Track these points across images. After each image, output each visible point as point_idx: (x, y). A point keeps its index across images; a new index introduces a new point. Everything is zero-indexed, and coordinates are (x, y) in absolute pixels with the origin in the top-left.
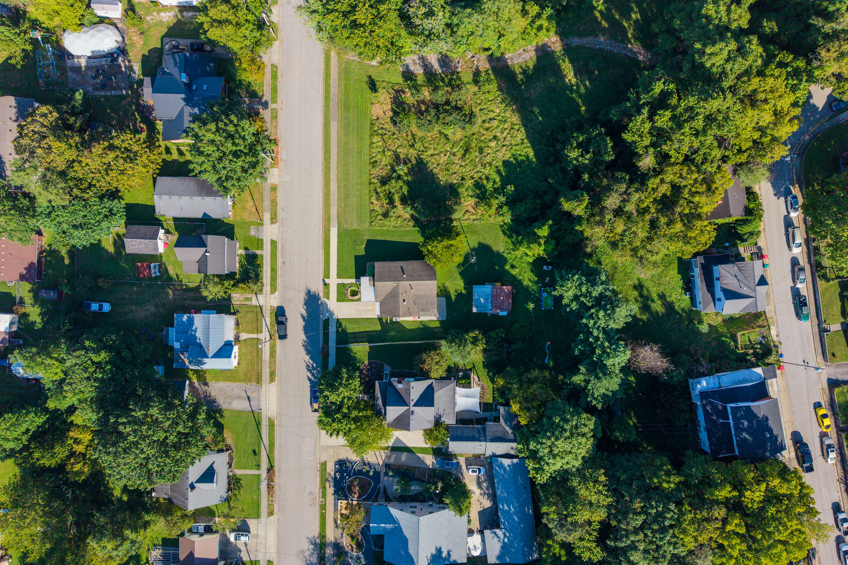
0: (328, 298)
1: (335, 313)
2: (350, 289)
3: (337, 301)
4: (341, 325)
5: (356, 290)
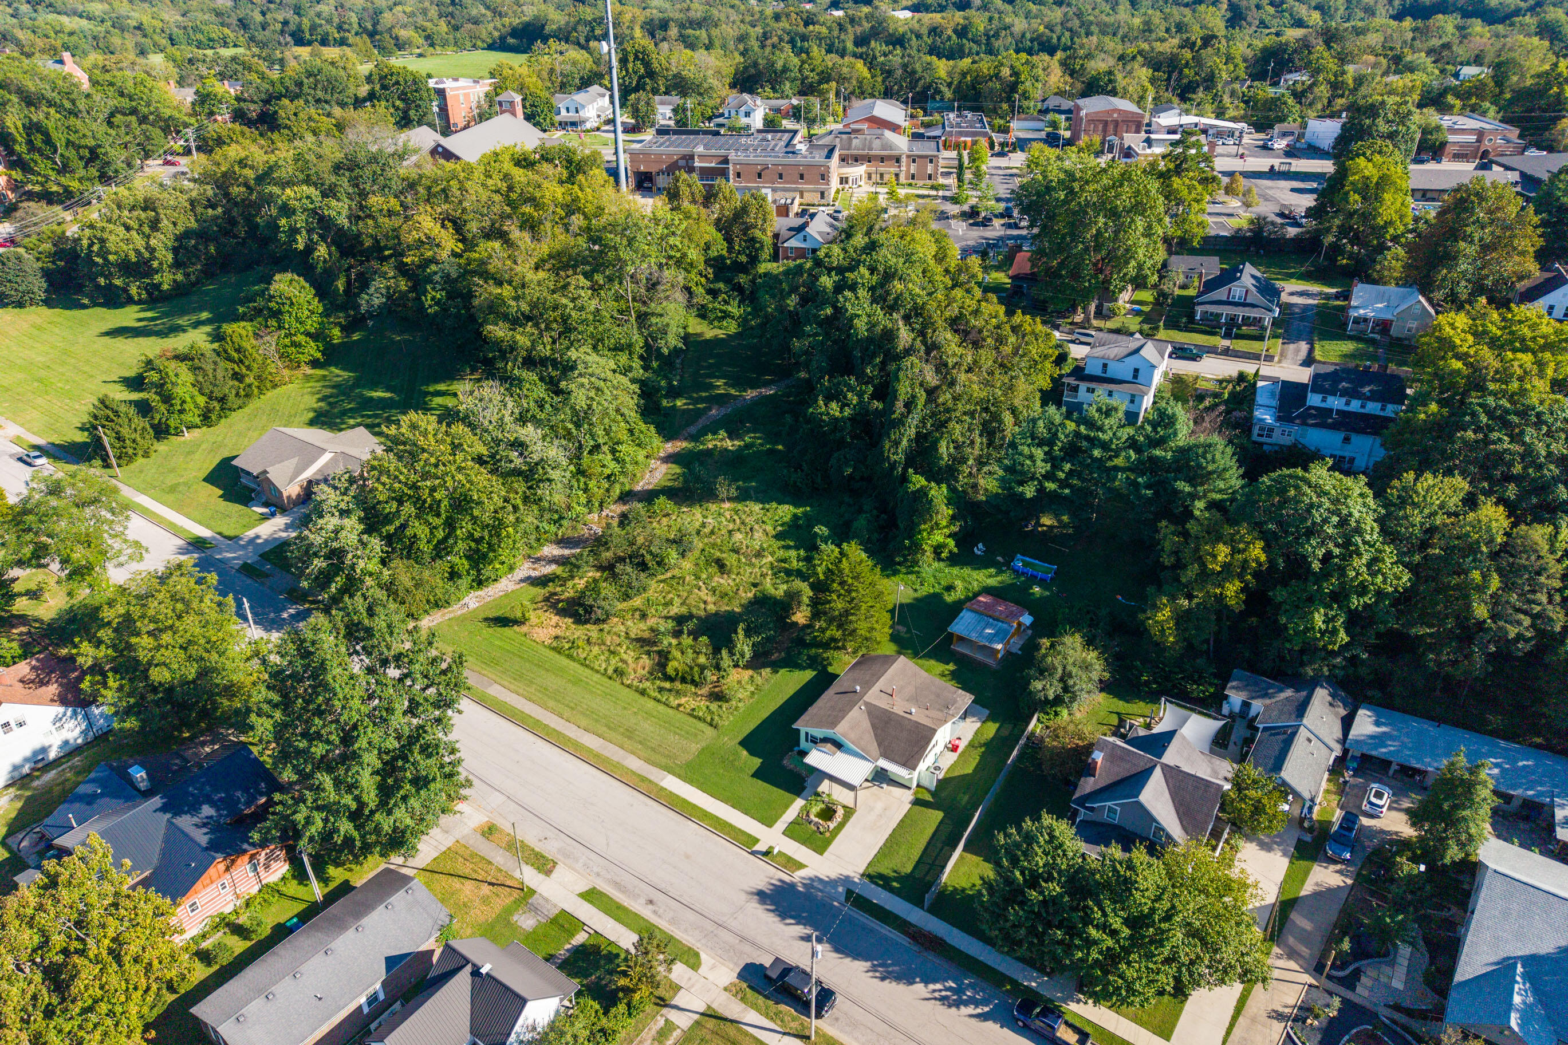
0: (801, 866)
1: (846, 873)
2: (812, 817)
3: (821, 854)
4: (881, 876)
5: (823, 806)
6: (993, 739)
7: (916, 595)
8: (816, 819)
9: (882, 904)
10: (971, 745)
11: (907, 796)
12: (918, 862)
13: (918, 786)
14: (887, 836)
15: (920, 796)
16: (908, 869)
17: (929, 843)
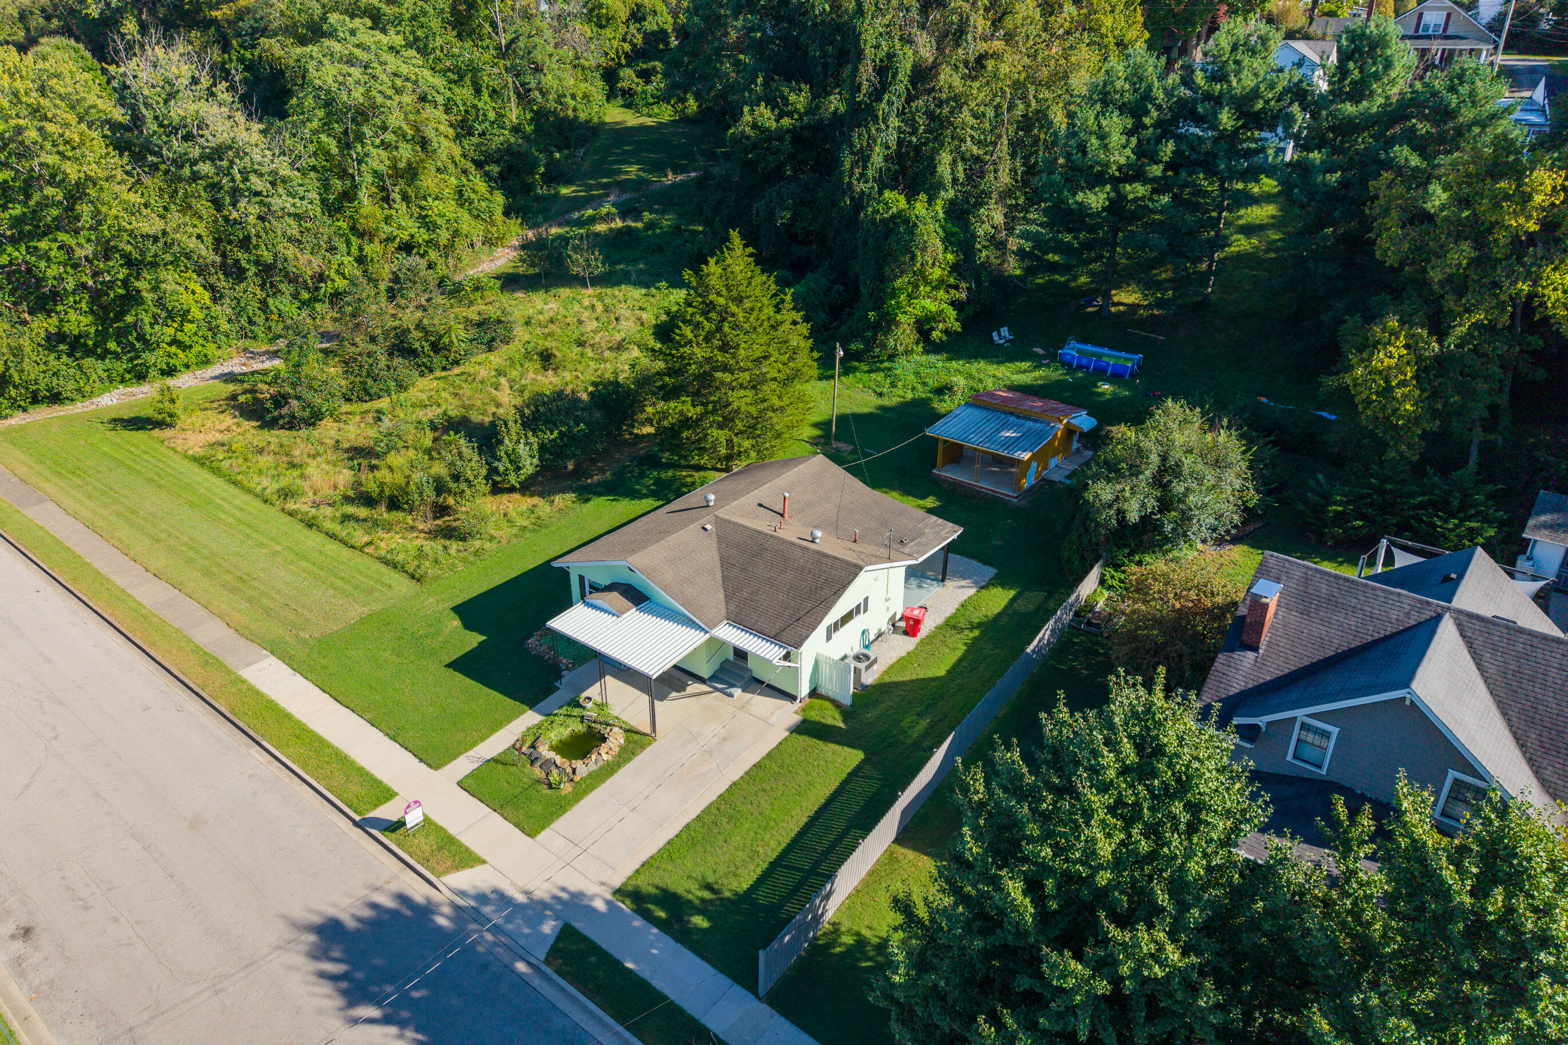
0: (467, 859)
1: (576, 884)
2: (545, 751)
3: (531, 834)
4: (668, 899)
5: (579, 728)
6: (999, 615)
7: (880, 402)
8: (552, 755)
9: (646, 974)
10: (951, 625)
11: (787, 714)
12: (774, 865)
13: (814, 693)
14: (712, 797)
15: (814, 716)
16: (744, 881)
17: (813, 820)
